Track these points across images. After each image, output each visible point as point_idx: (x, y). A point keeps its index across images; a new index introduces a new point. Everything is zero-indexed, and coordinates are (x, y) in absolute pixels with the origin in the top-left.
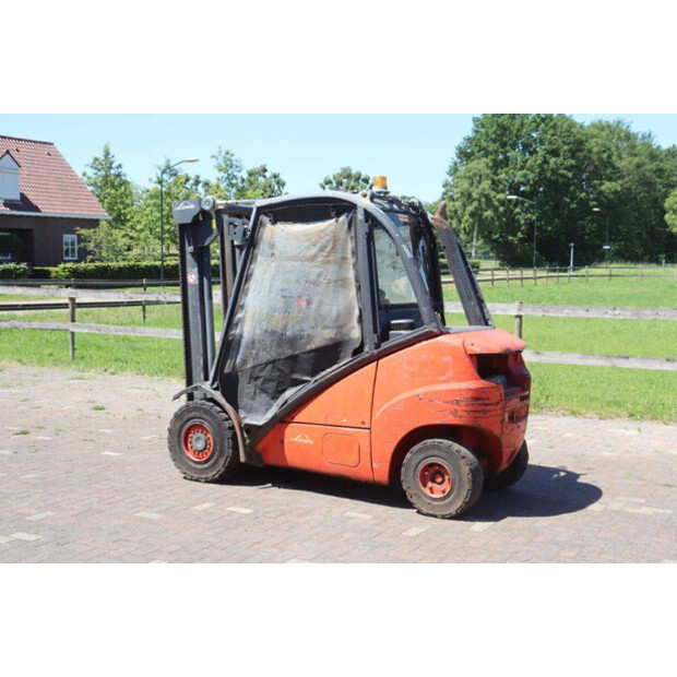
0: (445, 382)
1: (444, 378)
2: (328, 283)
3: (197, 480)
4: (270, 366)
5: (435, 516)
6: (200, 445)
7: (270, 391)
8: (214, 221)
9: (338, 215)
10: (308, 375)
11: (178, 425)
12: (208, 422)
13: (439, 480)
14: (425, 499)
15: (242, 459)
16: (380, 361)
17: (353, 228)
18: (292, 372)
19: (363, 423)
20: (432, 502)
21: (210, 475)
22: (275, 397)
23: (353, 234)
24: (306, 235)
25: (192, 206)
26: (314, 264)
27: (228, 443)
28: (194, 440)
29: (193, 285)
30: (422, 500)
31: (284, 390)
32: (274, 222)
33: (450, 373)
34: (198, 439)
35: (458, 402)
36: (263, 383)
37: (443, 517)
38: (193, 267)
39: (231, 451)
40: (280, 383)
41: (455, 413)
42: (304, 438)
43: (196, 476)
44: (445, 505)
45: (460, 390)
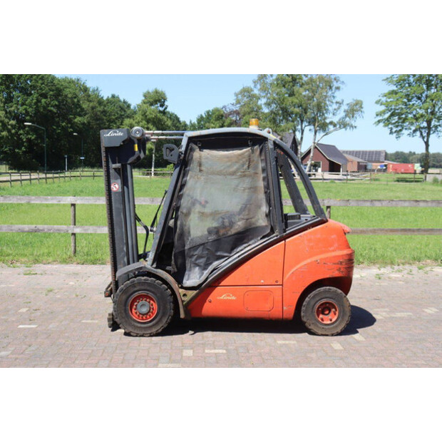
0: (333, 251)
1: (332, 249)
2: (244, 190)
3: (142, 336)
4: (201, 248)
5: (327, 335)
6: (144, 310)
7: (202, 264)
8: (136, 146)
9: (254, 145)
10: (227, 252)
11: (124, 297)
12: (153, 292)
13: (327, 312)
14: (319, 325)
15: (182, 316)
16: (287, 240)
17: (263, 154)
18: (217, 251)
19: (277, 282)
20: (325, 327)
21: (154, 330)
22: (205, 269)
23: (263, 157)
24: (228, 158)
25: (120, 134)
26: (234, 177)
27: (170, 306)
28: (138, 307)
29: (116, 193)
30: (317, 326)
31: (211, 264)
32: (201, 148)
33: (336, 245)
34: (142, 305)
35: (341, 263)
36: (196, 260)
37: (332, 335)
38: (117, 179)
39: (172, 311)
40: (208, 259)
41: (339, 270)
42: (228, 296)
43: (141, 333)
44: (334, 327)
45: (342, 256)
